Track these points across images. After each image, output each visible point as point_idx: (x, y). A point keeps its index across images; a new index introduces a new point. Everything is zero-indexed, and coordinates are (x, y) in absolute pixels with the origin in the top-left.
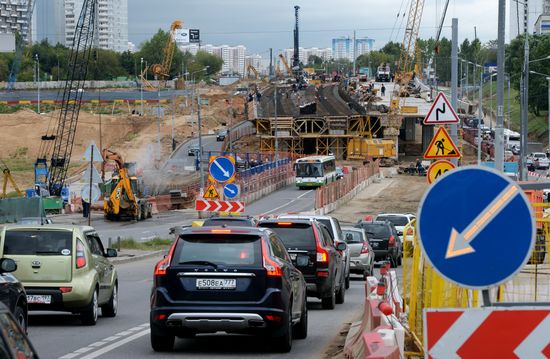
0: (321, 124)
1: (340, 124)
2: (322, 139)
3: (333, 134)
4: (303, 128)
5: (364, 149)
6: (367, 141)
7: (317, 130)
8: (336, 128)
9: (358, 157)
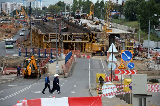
0: (71, 36)
1: (80, 37)
2: (72, 43)
3: (77, 41)
4: (63, 38)
5: (93, 48)
6: (94, 44)
7: (69, 39)
8: (78, 38)
9: (90, 51)
